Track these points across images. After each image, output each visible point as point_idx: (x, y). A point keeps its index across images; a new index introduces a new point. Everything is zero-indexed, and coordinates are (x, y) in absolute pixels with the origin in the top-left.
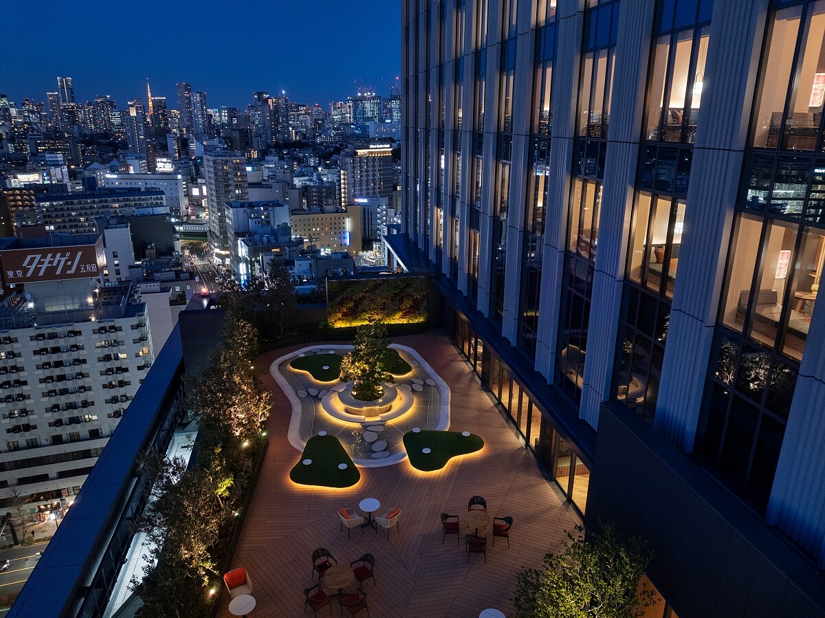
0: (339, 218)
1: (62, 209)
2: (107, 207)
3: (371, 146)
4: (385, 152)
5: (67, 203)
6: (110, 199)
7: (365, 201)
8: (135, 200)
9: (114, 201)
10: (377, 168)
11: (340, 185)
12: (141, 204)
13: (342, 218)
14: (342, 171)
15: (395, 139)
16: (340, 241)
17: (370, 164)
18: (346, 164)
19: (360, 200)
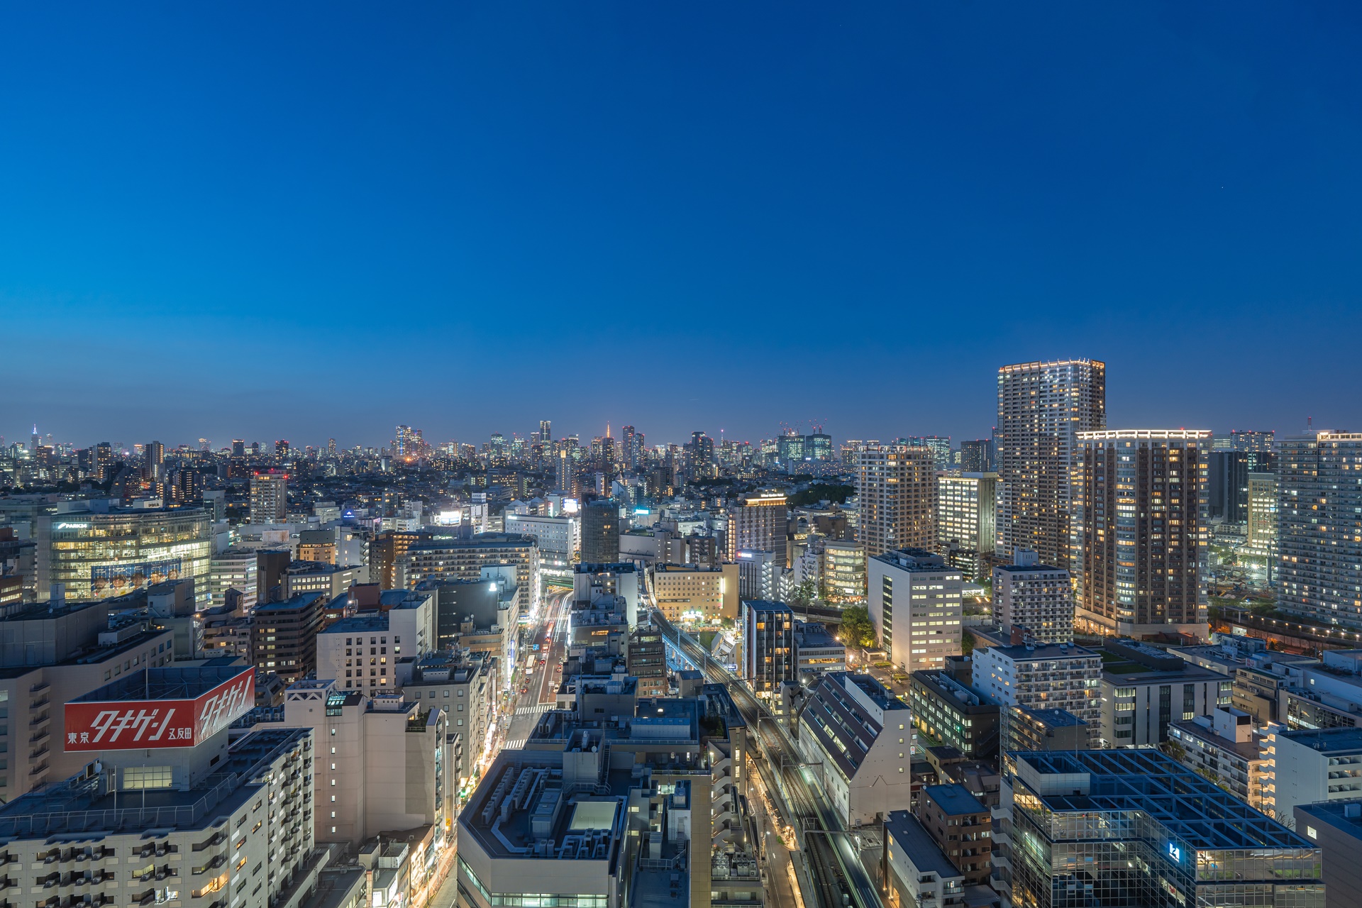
0: (713, 578)
1: (430, 558)
2: (474, 557)
3: (763, 495)
4: (779, 501)
5: (436, 553)
6: (478, 549)
7: (749, 555)
8: (501, 551)
9: (481, 552)
10: (769, 518)
11: (728, 535)
12: (506, 556)
13: (715, 578)
14: (730, 521)
15: (814, 476)
16: (713, 604)
17: (761, 514)
18: (734, 513)
19: (744, 555)
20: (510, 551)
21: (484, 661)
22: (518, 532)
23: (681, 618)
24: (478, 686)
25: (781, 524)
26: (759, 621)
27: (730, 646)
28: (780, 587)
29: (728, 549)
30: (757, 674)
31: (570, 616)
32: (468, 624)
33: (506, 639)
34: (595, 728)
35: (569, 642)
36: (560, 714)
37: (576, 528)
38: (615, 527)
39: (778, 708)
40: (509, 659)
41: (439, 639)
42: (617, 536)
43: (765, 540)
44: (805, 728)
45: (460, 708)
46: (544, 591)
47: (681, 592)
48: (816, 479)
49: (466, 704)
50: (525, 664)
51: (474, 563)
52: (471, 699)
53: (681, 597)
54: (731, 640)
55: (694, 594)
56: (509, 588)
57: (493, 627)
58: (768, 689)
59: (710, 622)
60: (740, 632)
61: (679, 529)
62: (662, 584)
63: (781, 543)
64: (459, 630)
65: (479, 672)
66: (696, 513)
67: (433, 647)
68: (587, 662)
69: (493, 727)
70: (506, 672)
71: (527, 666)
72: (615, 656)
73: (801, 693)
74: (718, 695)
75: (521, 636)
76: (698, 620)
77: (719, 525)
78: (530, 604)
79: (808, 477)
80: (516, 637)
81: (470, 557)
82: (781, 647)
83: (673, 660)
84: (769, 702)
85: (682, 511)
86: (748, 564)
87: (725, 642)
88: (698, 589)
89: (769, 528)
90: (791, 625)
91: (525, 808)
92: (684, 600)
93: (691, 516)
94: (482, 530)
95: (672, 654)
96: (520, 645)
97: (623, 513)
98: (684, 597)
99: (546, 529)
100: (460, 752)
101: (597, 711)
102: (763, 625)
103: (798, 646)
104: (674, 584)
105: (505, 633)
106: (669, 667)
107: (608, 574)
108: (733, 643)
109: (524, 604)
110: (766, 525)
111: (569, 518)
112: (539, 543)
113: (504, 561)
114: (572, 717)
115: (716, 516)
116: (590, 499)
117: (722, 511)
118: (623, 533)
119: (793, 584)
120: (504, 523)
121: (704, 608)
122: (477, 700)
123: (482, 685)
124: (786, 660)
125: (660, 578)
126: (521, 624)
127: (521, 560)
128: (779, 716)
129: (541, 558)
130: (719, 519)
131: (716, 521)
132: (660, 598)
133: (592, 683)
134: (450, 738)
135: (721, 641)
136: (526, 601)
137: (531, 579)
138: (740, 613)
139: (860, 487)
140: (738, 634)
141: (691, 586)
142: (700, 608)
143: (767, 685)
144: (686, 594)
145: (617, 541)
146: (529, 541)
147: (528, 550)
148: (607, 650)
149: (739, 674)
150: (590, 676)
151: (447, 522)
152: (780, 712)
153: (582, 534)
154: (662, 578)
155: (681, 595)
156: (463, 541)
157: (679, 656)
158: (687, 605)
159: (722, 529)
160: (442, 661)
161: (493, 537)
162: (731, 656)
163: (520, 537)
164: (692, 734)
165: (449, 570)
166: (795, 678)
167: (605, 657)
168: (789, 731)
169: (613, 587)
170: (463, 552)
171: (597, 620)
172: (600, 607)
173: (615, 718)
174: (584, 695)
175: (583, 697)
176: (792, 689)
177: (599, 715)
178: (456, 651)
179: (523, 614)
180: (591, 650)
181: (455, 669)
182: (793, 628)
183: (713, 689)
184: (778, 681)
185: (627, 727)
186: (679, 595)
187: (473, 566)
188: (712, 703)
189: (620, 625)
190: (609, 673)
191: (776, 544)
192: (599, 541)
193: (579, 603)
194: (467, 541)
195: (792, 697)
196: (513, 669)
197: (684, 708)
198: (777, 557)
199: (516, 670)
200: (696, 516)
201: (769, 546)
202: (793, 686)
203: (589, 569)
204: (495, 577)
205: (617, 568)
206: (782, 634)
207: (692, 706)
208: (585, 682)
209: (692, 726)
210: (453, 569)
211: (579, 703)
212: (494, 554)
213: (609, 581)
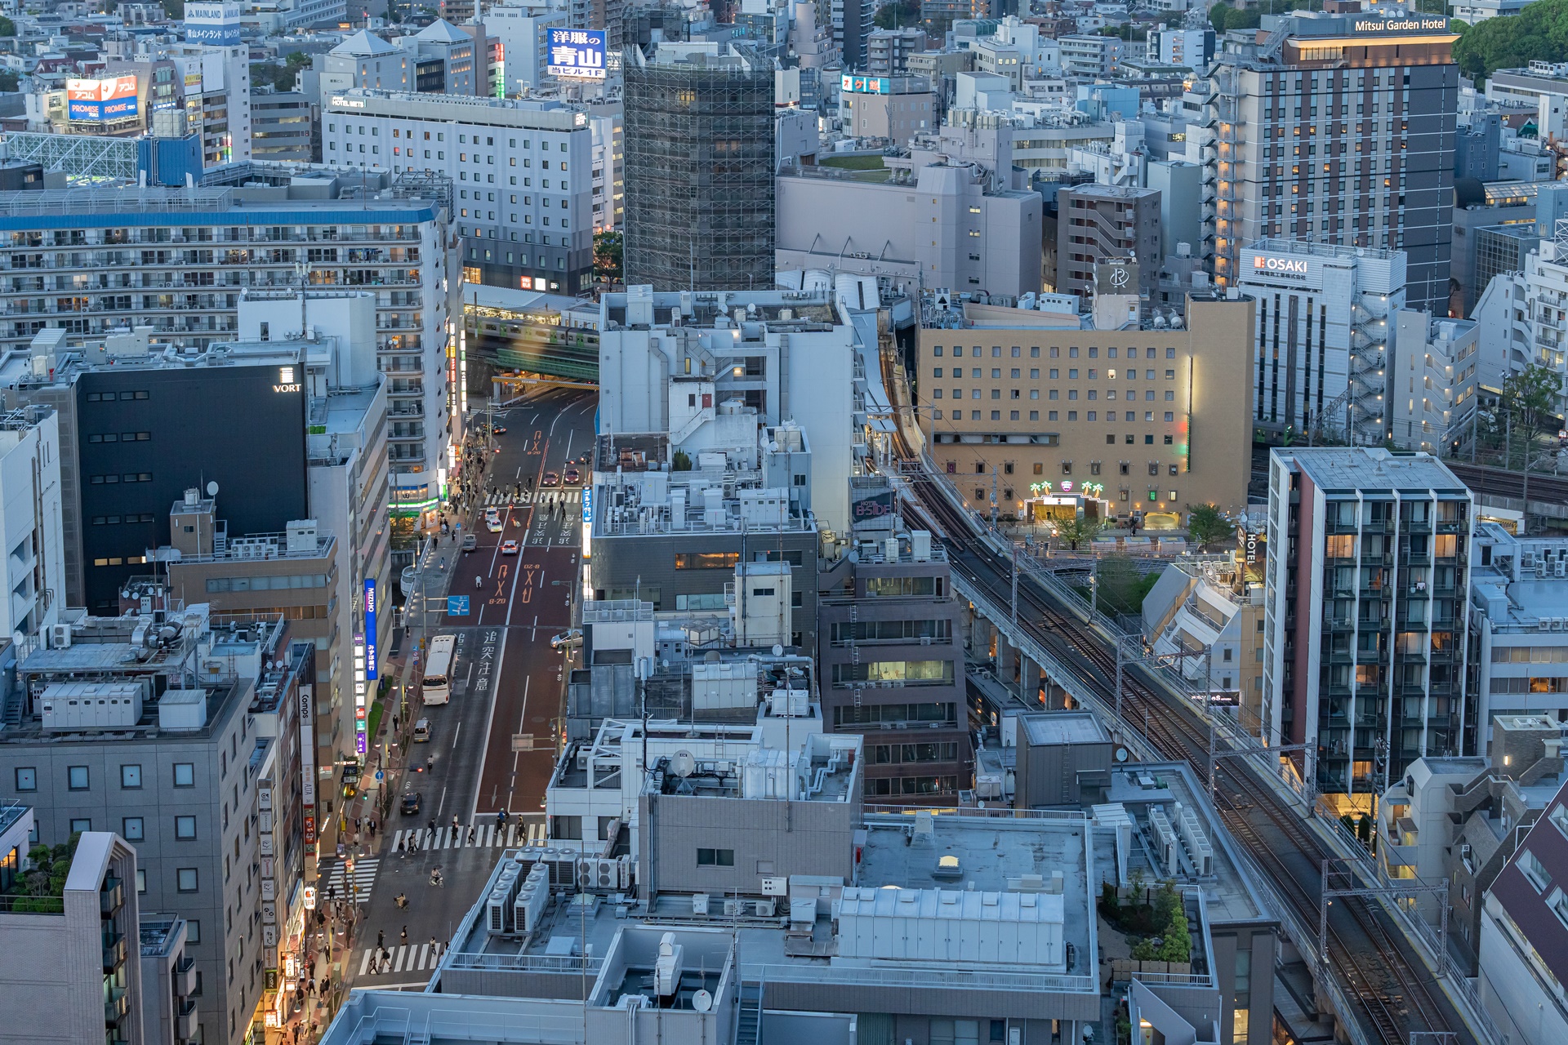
0: (1151, 351)
2: (205, 258)
3: (1362, 26)
4: (1424, 49)
10: (1383, 117)
11: (1214, 183)
12: (331, 255)
13: (1161, 352)
14: (1225, 127)
16: (1149, 451)
17: (1351, 97)
18: (1242, 97)
19: (1278, 263)
20: (346, 238)
21: (265, 657)
22: (373, 162)
23: (1022, 506)
25: (1432, 143)
26: (1333, 527)
27: (1216, 621)
29: (1210, 240)
30: (1322, 727)
32: (195, 508)
33: (344, 572)
34: (698, 918)
36: (566, 866)
37: (602, 144)
38: (759, 147)
40: (359, 649)
41: (90, 569)
42: (768, 182)
43: (1364, 203)
46: (479, 390)
49: (207, 812)
50: (420, 665)
51: (207, 279)
53: (1024, 425)
54: (1217, 597)
55: (1073, 416)
56: (346, 381)
57: (293, 527)
58: (1361, 786)
59: (1134, 525)
60: (1259, 566)
62: (948, 373)
63: (1430, 217)
64: (162, 537)
65: (247, 700)
67: (72, 601)
68: (659, 670)
69: (308, 897)
70: (350, 696)
71: (428, 672)
72: (767, 651)
74: (1167, 804)
77: (1184, 142)
78: (429, 446)
80: (380, 567)
81: (194, 257)
82: (1419, 628)
83: (991, 666)
84: (1364, 834)
86: (1294, 300)
87: (1196, 607)
88: (1092, 395)
89: (1381, 156)
90: (1460, 547)
92: (1035, 438)
94: (233, 151)
95: (989, 644)
96: (399, 598)
97: (789, 89)
98: (1036, 427)
99: (483, 150)
101: (707, 857)
102: (1346, 545)
103: (1487, 627)
104: (996, 373)
105: (343, 555)
107: (736, 334)
108: (1231, 610)
109: (407, 441)
110: (1368, 146)
111: (573, 106)
112: (459, 203)
113: (322, 277)
114: (612, 875)
115: (1168, 106)
116: (648, 33)
117: (1188, 84)
118: (788, 172)
120: (317, 125)
121: (1111, 470)
122: (245, 800)
123: (263, 744)
124: (1438, 674)
125: (938, 351)
126: (399, 513)
127: (386, 269)
128: (1407, 891)
130: (1179, 118)
132: (943, 426)
134: (155, 933)
135: (1182, 598)
136: (415, 430)
138: (1258, 490)
140: (1250, 575)
142: (1096, 470)
143: (1360, 769)
144: (1044, 415)
145: (770, 204)
146: (422, 197)
147: (416, 235)
148: (738, 625)
149: (1250, 726)
150: (671, 725)
152: (1409, 875)
153: (628, 170)
154: (948, 351)
155: (1024, 415)
156: (161, 194)
157: (1017, 653)
158: (1051, 458)
159: (1191, 157)
160: (107, 656)
161: (274, 182)
162: (1217, 658)
163: (383, 182)
164: (1069, 950)
165: (109, 303)
166: (1470, 748)
167: (731, 650)
168: (1443, 943)
169: (754, 385)
170: (161, 236)
171: (694, 512)
172: (704, 460)
173: (777, 886)
174: (653, 800)
175: (651, 805)
176: (1458, 789)
177: (715, 875)
178: (159, 618)
179: (404, 479)
180: (673, 626)
181: (161, 685)
182: (1472, 555)
183: (1146, 780)
184: (1401, 759)
185: (822, 917)
186: (1015, 414)
187: (202, 291)
188: (1145, 835)
189: (785, 529)
190: (747, 716)
191: (1408, 219)
192: (694, 203)
193: (623, 443)
194: (174, 194)
195: (1458, 819)
196: (374, 684)
197: (1040, 856)
198: (1412, 274)
199: (385, 689)
200: (1083, 106)
201: (1378, 230)
202: (1464, 775)
203: (662, 315)
204: (292, 339)
205: (771, 312)
206: (1427, 581)
207: (1071, 846)
208: (658, 749)
209: (1071, 919)
210: (126, 302)
211: (634, 823)
212: (282, 245)
213: (737, 360)
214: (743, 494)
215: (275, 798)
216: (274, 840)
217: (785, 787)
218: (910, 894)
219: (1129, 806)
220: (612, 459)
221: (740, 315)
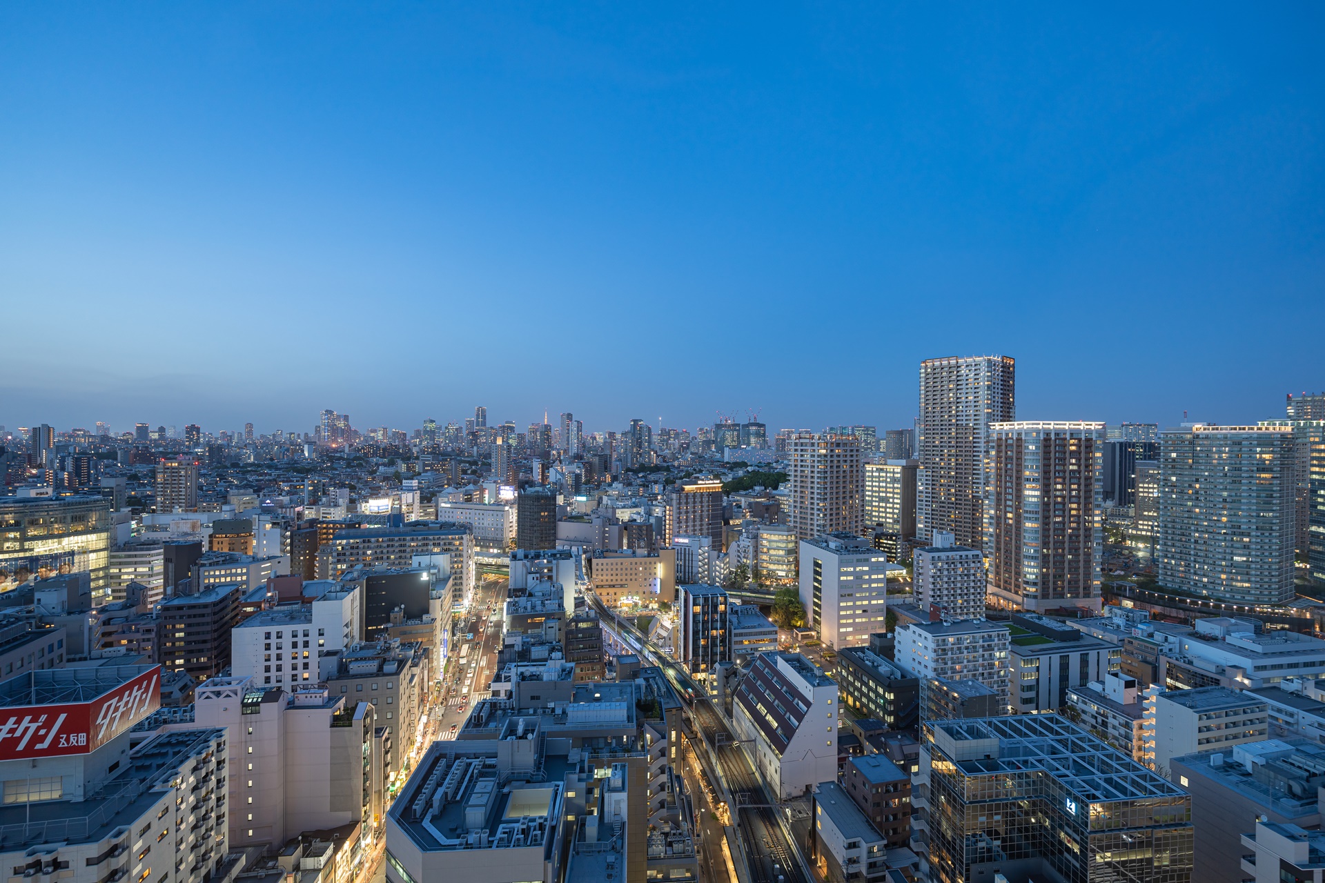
0: (650, 563)
1: (358, 548)
2: (405, 545)
3: (700, 482)
4: (715, 488)
5: (364, 542)
6: (408, 538)
7: (686, 541)
8: (434, 539)
9: (413, 540)
10: (705, 504)
11: (665, 521)
12: (439, 544)
13: (653, 563)
14: (668, 507)
15: (749, 464)
16: (650, 589)
17: (698, 500)
18: (672, 500)
19: (681, 540)
20: (443, 539)
21: (415, 652)
22: (451, 520)
23: (619, 604)
24: (408, 677)
25: (717, 510)
26: (695, 604)
27: (667, 629)
28: (716, 571)
29: (665, 535)
30: (693, 656)
31: (505, 604)
32: (398, 612)
33: (438, 628)
34: (531, 715)
35: (505, 630)
36: (495, 703)
37: (513, 515)
38: (552, 514)
39: (713, 688)
40: (442, 649)
41: (367, 630)
42: (554, 522)
43: (701, 525)
44: (739, 708)
45: (390, 700)
46: (478, 579)
47: (619, 578)
48: (751, 466)
49: (395, 696)
50: (459, 653)
51: (405, 551)
52: (401, 691)
53: (619, 582)
54: (668, 624)
55: (631, 580)
56: (441, 577)
57: (424, 617)
58: (703, 671)
59: (647, 607)
60: (677, 615)
61: (617, 516)
62: (600, 570)
63: (717, 528)
64: (388, 621)
65: (409, 663)
66: (634, 500)
67: (361, 639)
68: (523, 649)
69: (424, 719)
70: (439, 662)
71: (461, 655)
72: (551, 643)
73: (735, 673)
74: (654, 678)
75: (455, 625)
76: (636, 604)
77: (658, 511)
78: (464, 593)
79: (745, 465)
80: (449, 627)
81: (401, 546)
82: (716, 629)
83: (610, 645)
84: (704, 683)
85: (620, 497)
86: (685, 549)
87: (662, 626)
88: (636, 574)
89: (705, 513)
90: (726, 608)
91: (458, 798)
92: (622, 586)
93: (629, 503)
94: (413, 518)
95: (609, 639)
96: (454, 635)
97: (560, 500)
98: (622, 583)
99: (481, 516)
100: (389, 745)
101: (533, 698)
102: (698, 609)
103: (733, 628)
104: (612, 570)
105: (438, 623)
106: (606, 652)
107: (545, 561)
108: (670, 627)
109: (458, 593)
110: (702, 511)
111: (505, 505)
112: (474, 530)
113: (436, 550)
114: (507, 705)
115: (654, 503)
116: (527, 486)
117: (659, 497)
118: (560, 520)
119: (728, 568)
120: (437, 511)
121: (641, 593)
122: (407, 692)
123: (413, 676)
124: (721, 641)
125: (597, 564)
126: (455, 613)
127: (454, 548)
128: (715, 697)
129: (476, 545)
130: (657, 506)
131: (654, 508)
132: (598, 584)
133: (529, 670)
134: (379, 731)
135: (658, 625)
136: (460, 590)
137: (465, 567)
138: (677, 597)
139: (792, 473)
140: (675, 618)
141: (629, 572)
142: (637, 593)
143: (703, 666)
144: (624, 580)
145: (555, 528)
146: (464, 529)
147: (462, 538)
148: (544, 637)
149: (675, 657)
150: (526, 663)
151: (376, 509)
152: (715, 692)
153: (519, 521)
154: (600, 564)
155: (619, 580)
156: (393, 529)
157: (616, 641)
158: (625, 590)
159: (660, 515)
160: (370, 653)
161: (424, 525)
162: (667, 639)
163: (454, 525)
164: (628, 717)
165: (377, 559)
166: (730, 659)
167: (542, 644)
168: (724, 710)
169: (550, 574)
170: (393, 540)
171: (533, 607)
172: (536, 594)
173: (551, 705)
174: (519, 683)
175: (518, 684)
176: (726, 670)
177: (535, 702)
178: (385, 642)
179: (456, 603)
180: (527, 638)
181: (385, 660)
182: (728, 610)
183: (649, 672)
184: (713, 662)
185: (564, 712)
186: (617, 580)
187: (403, 555)
188: (649, 686)
189: (557, 611)
190: (546, 660)
191: (712, 528)
192: (535, 528)
193: (515, 590)
194: (397, 529)
195: (727, 678)
196: (446, 659)
197: (621, 693)
198: (713, 542)
199: (449, 660)
200: (634, 503)
201: (705, 531)
202: (728, 666)
203: (526, 557)
204: (427, 566)
205: (554, 555)
206: (717, 617)
207: (629, 690)
208: (521, 669)
209: (629, 709)
210: (382, 558)
211: (514, 690)
212: (426, 542)
213: (546, 568)
214: (546, 602)
215: (417, 690)
216: (416, 702)
217: (554, 677)
218: (587, 704)
219: (645, 679)
220: (512, 594)
221: (546, 556)
